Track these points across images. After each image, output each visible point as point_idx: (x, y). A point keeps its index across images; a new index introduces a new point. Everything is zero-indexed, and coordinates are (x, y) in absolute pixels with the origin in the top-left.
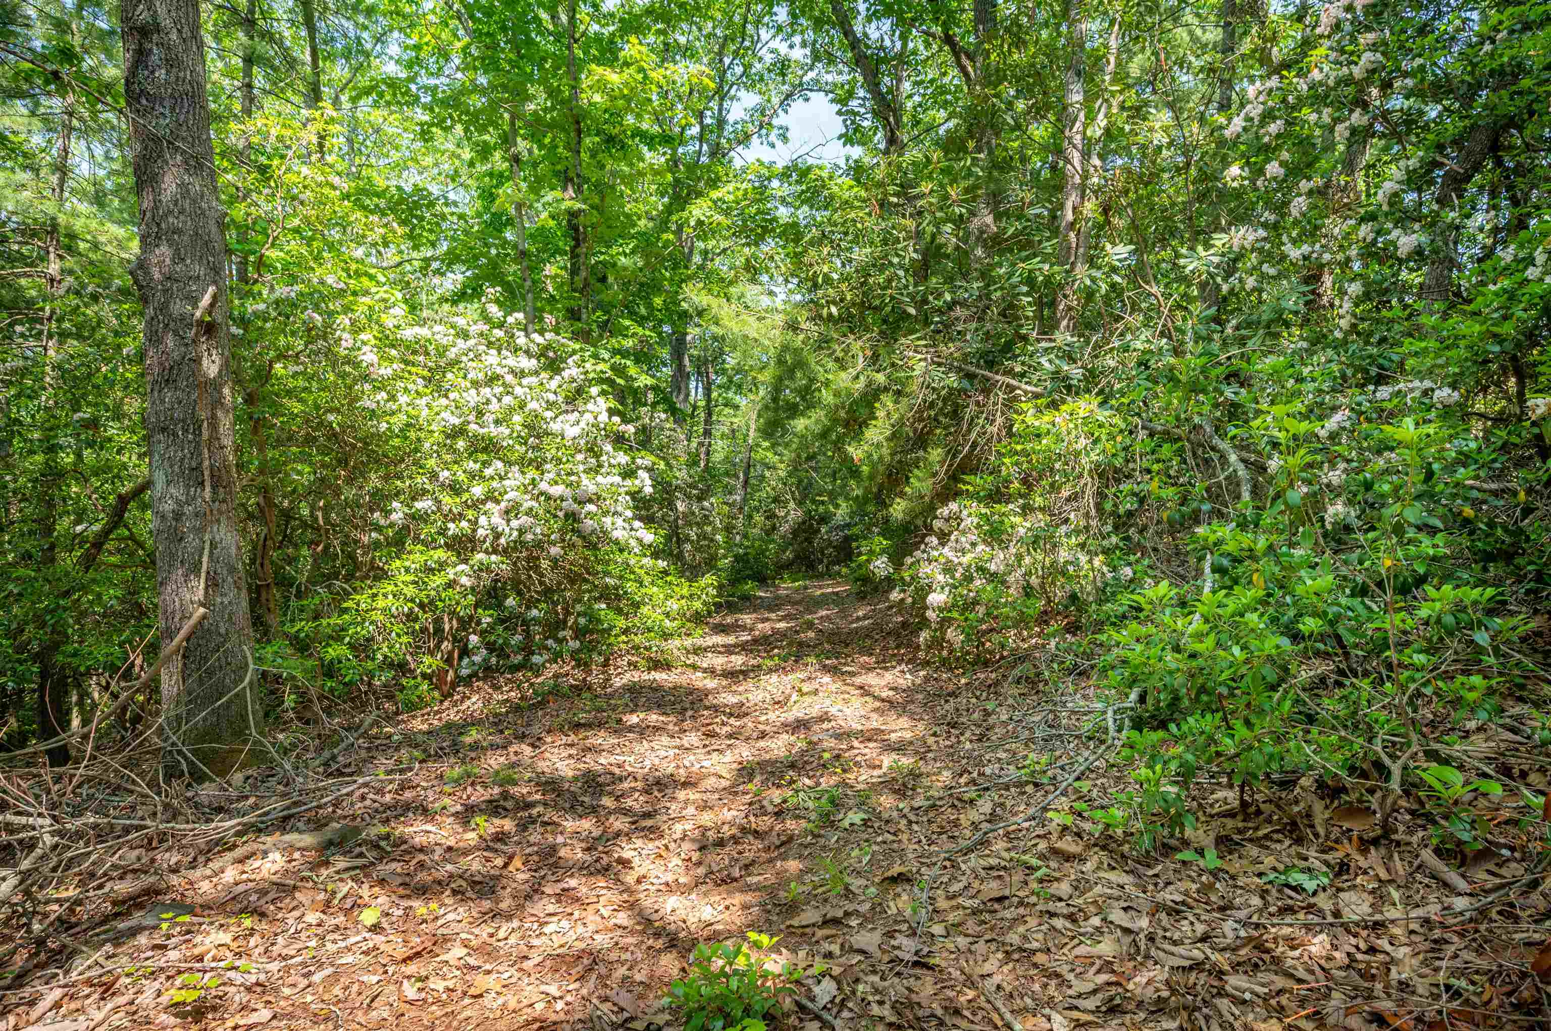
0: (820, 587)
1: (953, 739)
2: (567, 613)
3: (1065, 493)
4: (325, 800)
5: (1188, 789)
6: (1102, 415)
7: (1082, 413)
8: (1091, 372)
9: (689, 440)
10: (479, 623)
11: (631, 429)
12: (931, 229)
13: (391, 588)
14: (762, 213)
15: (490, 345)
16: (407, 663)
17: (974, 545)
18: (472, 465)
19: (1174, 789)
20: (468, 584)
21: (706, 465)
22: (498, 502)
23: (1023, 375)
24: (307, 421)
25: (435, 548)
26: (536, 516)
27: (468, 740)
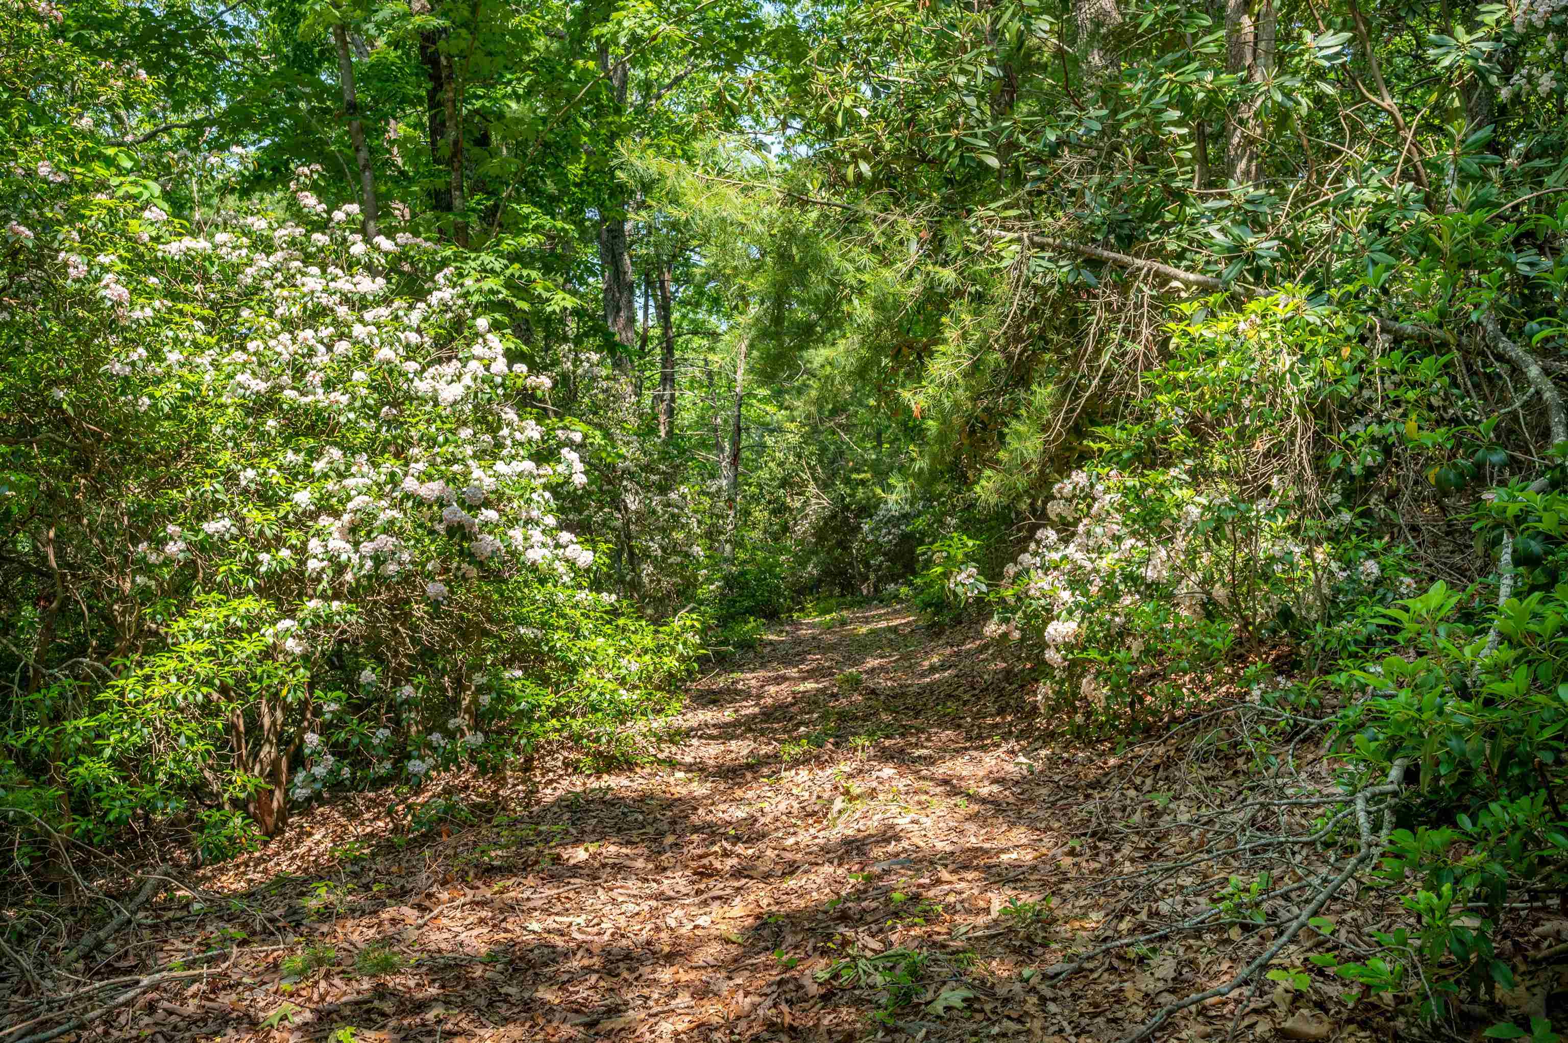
0: (867, 621)
1: (1102, 858)
2: (459, 685)
3: (1261, 446)
4: (92, 1015)
5: (1496, 922)
6: (1313, 315)
7: (1282, 313)
8: (1292, 243)
9: (638, 395)
10: (318, 711)
11: (545, 381)
12: (1016, 25)
13: (172, 664)
14: (739, 16)
15: (308, 258)
16: (205, 783)
17: (1117, 539)
18: (290, 457)
19: (1471, 922)
20: (298, 650)
21: (670, 433)
22: (337, 515)
23: (1180, 256)
24: (20, 401)
25: (239, 595)
26: (400, 534)
27: (312, 903)
